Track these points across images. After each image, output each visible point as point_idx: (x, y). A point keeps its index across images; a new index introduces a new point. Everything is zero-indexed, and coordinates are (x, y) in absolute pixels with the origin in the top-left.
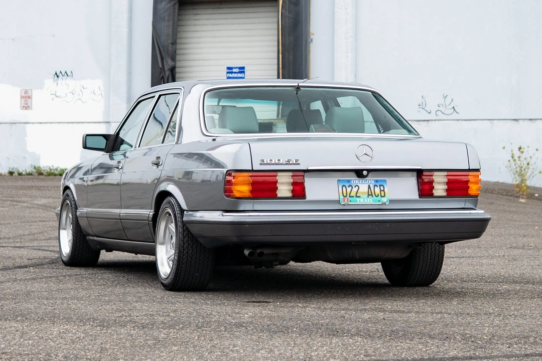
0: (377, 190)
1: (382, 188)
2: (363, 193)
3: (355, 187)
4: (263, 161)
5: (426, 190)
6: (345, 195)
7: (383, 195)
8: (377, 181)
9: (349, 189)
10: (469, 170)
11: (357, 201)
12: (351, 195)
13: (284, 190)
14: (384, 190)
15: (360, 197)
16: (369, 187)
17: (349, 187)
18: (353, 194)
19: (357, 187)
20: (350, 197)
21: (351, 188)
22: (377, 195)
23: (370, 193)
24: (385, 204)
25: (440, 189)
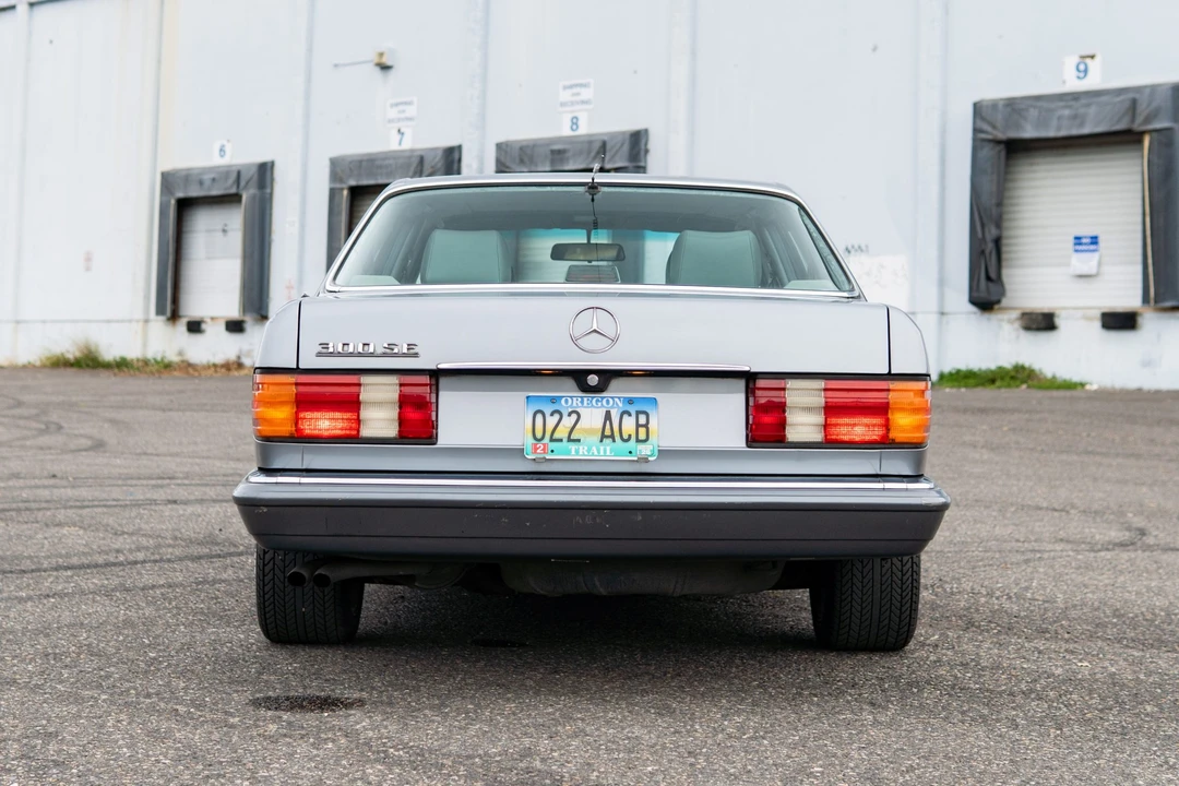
0: (629, 425)
1: (642, 420)
2: (590, 431)
3: (569, 415)
4: (325, 345)
5: (766, 427)
6: (539, 435)
7: (642, 436)
8: (630, 401)
9: (552, 421)
10: (890, 376)
11: (569, 453)
12: (556, 436)
13: (380, 418)
14: (646, 426)
15: (579, 441)
16: (608, 416)
17: (552, 415)
18: (562, 433)
19: (574, 417)
20: (552, 440)
21: (557, 417)
22: (625, 437)
23: (608, 432)
24: (645, 460)
25: (803, 424)
